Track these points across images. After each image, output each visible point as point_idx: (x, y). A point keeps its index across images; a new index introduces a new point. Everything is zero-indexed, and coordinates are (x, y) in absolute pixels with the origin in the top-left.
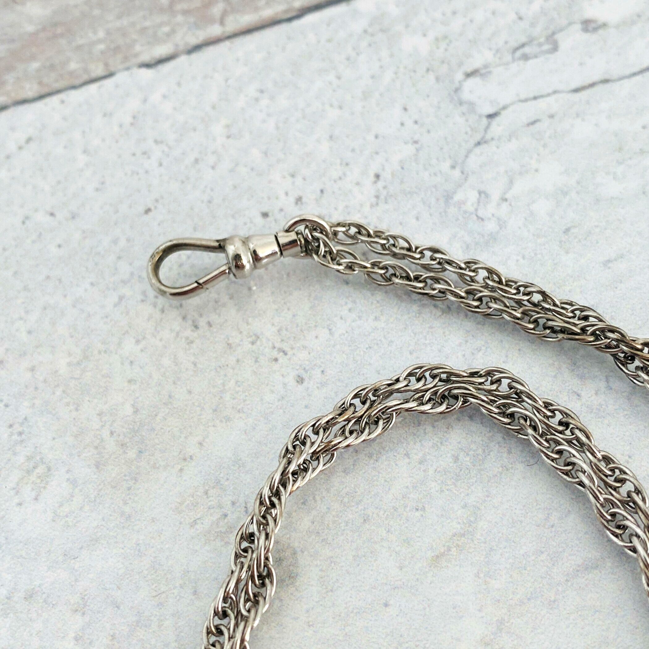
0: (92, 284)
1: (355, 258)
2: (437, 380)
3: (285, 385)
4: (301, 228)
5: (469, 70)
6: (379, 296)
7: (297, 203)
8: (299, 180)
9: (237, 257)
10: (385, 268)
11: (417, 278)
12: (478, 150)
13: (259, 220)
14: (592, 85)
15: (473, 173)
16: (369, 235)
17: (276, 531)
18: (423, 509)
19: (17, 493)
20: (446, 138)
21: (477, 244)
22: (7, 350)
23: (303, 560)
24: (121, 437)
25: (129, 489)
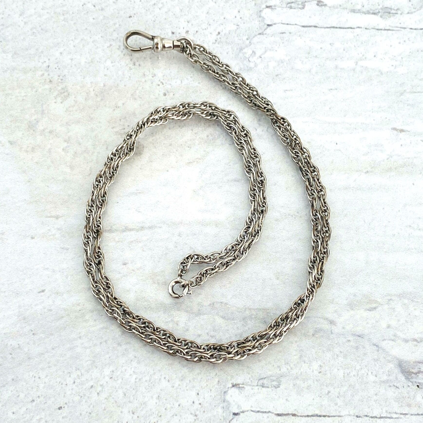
0: (102, 37)
1: (199, 59)
2: (210, 108)
3: (159, 94)
4: (183, 41)
5: (268, 5)
6: (203, 76)
7: (186, 33)
8: (190, 25)
9: (157, 44)
10: (208, 66)
11: (217, 73)
12: (259, 36)
13: (170, 34)
14: (310, 26)
15: (254, 44)
16: (207, 53)
17: (140, 135)
18: (191, 148)
19: (55, 99)
20: (249, 28)
21: (245, 69)
22: (64, 50)
23: (146, 150)
24: (97, 93)
25: (94, 110)
